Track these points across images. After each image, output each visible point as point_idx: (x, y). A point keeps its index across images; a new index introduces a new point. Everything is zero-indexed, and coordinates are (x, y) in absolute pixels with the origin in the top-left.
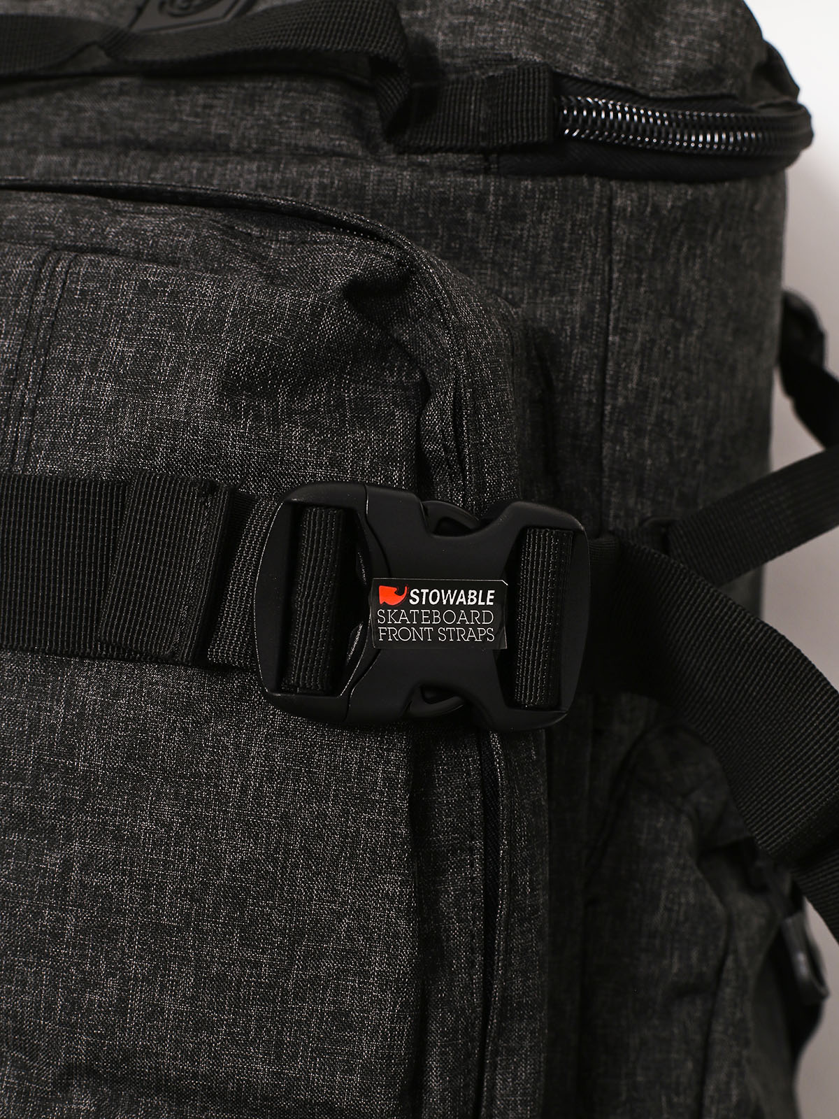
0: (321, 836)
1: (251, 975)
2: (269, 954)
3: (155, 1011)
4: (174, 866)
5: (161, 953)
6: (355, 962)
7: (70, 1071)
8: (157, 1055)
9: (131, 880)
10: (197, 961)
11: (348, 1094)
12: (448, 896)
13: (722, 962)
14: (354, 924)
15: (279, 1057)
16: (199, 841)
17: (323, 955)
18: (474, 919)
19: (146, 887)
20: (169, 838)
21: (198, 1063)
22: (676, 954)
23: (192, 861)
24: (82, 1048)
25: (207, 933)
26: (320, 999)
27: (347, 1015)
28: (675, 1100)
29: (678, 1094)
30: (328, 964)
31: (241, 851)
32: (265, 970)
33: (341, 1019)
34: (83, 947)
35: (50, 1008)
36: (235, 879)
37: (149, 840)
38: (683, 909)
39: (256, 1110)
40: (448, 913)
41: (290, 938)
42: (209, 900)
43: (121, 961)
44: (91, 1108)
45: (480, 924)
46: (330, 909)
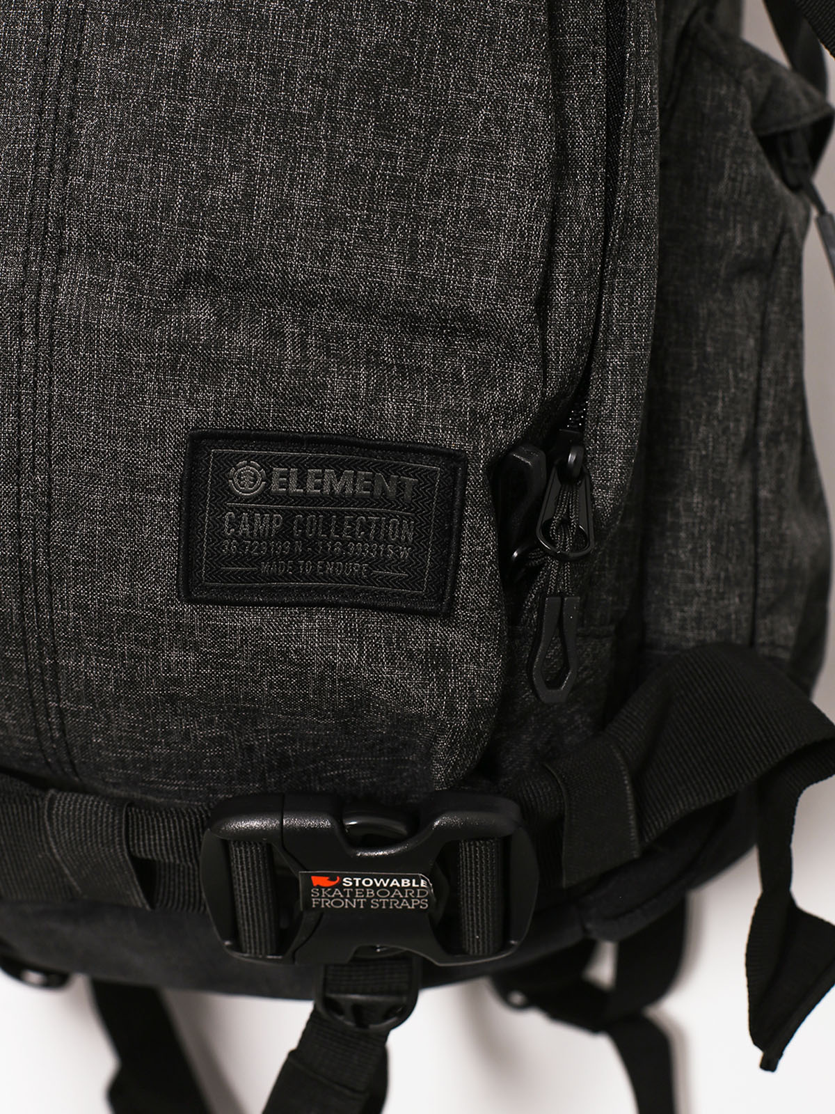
0: (458, 20)
1: (385, 168)
2: (405, 146)
3: (285, 208)
4: (305, 50)
5: (291, 144)
6: (492, 156)
7: (188, 278)
8: (284, 255)
9: (258, 64)
10: (330, 151)
11: (484, 298)
12: (573, 102)
13: (779, 239)
14: (492, 116)
15: (413, 258)
16: (332, 22)
17: (459, 148)
18: (598, 128)
19: (275, 73)
20: (300, 19)
21: (329, 265)
22: (739, 226)
23: (324, 45)
24: (203, 250)
25: (340, 122)
26: (456, 195)
27: (483, 212)
28: (740, 375)
29: (742, 370)
30: (464, 158)
31: (377, 34)
32: (400, 162)
33: (478, 216)
34: (204, 139)
35: (168, 208)
36: (370, 64)
37: (278, 22)
38: (746, 179)
39: (386, 317)
40: (574, 119)
41: (426, 130)
42: (343, 85)
43: (246, 154)
44: (211, 317)
45: (603, 133)
46: (466, 99)
